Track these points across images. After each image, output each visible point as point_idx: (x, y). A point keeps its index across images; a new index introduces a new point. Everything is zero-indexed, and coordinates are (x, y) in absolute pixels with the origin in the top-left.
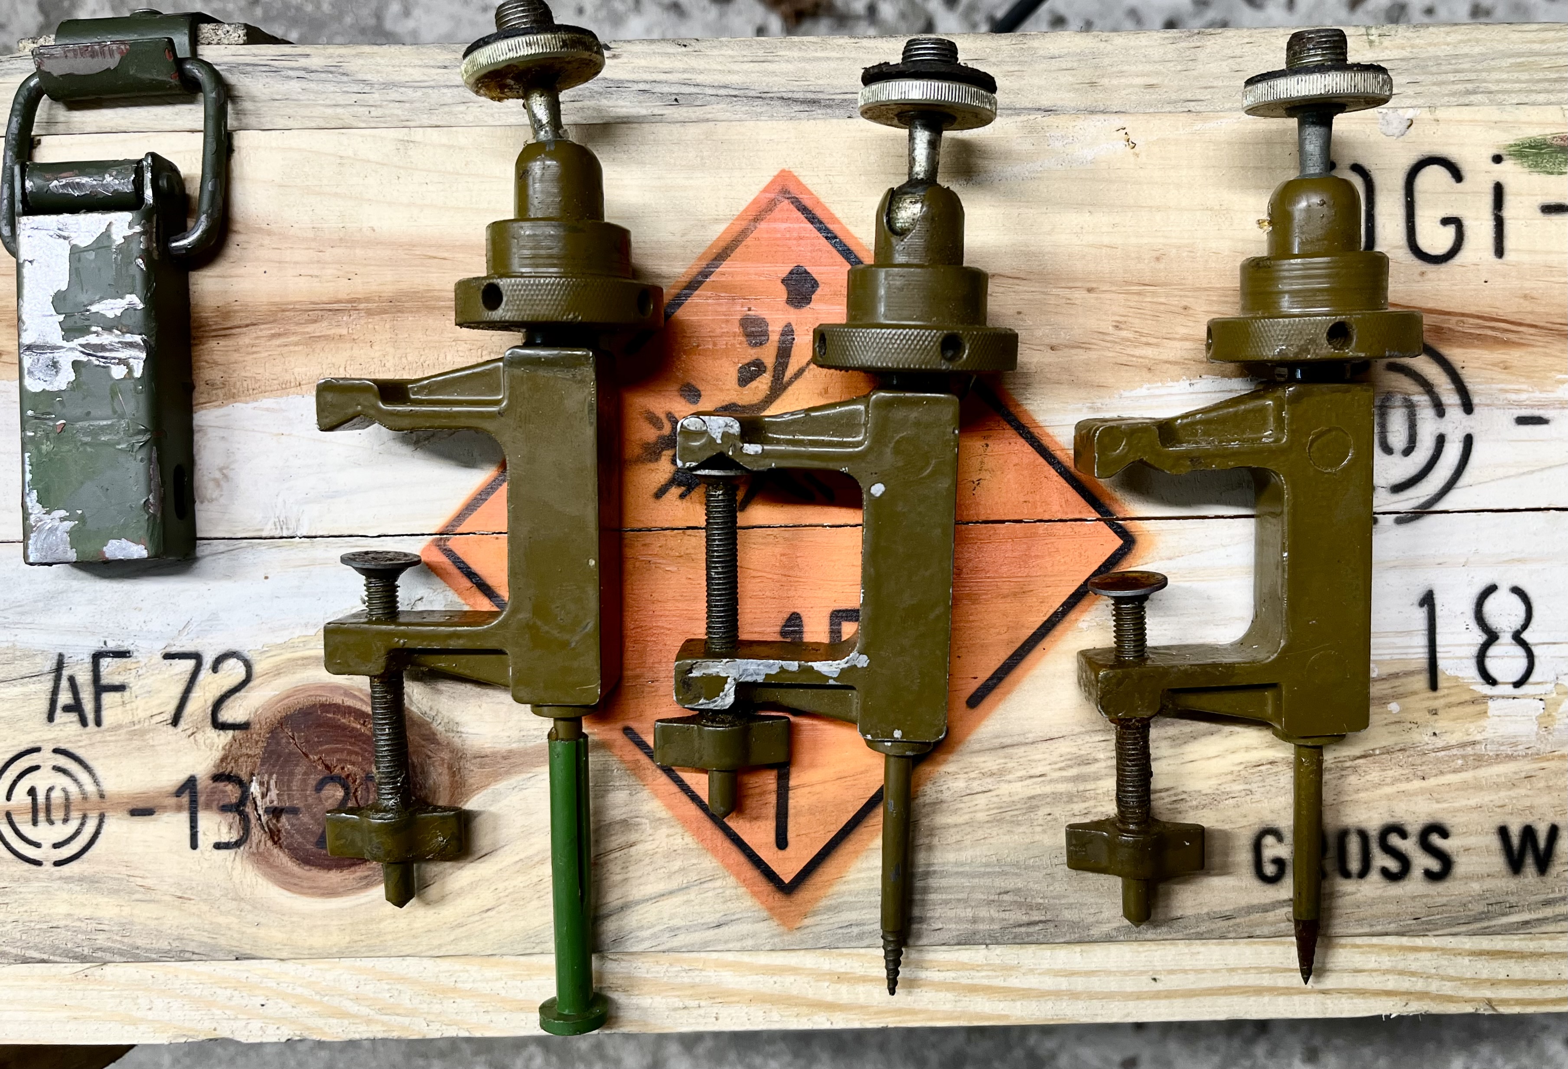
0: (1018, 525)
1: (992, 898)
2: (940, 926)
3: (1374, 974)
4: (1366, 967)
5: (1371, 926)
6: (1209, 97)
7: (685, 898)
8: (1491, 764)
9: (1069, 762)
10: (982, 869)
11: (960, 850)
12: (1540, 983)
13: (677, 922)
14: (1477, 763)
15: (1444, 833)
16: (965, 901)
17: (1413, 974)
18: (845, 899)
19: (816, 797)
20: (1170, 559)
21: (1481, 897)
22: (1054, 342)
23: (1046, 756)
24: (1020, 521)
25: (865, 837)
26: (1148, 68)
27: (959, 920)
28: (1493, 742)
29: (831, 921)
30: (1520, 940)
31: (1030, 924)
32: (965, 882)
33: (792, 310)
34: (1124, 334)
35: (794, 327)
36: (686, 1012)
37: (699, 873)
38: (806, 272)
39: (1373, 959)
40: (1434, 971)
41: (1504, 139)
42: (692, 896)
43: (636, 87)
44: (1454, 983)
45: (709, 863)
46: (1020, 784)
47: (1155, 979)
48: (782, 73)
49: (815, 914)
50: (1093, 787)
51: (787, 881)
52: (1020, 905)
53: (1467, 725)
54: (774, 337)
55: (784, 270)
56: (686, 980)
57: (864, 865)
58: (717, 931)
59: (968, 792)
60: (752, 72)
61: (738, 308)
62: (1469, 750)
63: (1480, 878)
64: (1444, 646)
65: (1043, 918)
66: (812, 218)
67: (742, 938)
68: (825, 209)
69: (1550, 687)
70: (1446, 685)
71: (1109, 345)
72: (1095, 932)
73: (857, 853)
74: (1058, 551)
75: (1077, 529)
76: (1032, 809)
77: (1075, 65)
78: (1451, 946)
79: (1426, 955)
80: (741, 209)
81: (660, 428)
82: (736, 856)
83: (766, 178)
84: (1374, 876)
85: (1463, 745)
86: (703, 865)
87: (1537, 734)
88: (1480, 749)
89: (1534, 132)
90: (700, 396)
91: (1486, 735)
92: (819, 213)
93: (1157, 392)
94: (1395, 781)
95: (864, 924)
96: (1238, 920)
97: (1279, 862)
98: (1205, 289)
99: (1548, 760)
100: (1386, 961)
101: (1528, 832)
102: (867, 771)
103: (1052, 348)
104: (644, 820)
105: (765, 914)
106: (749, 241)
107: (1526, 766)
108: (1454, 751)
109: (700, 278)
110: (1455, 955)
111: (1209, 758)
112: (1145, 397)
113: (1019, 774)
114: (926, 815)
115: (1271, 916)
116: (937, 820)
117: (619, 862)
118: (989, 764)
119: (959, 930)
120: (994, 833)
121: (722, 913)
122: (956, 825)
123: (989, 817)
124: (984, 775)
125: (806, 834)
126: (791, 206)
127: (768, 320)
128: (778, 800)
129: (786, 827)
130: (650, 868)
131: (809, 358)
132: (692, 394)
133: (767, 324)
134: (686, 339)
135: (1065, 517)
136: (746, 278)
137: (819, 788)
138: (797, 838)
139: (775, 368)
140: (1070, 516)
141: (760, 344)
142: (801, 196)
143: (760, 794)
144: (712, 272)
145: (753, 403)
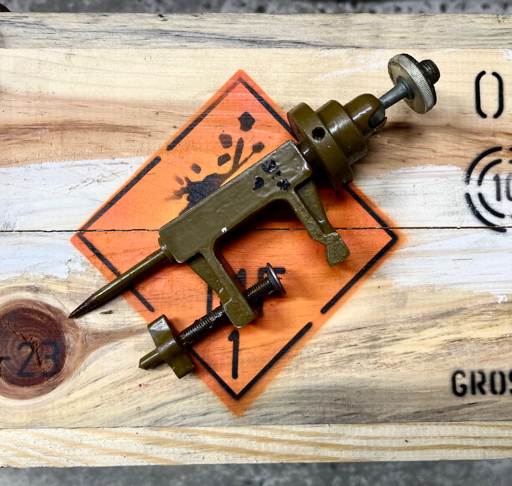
0: (344, 230)
1: (332, 402)
2: (308, 415)
3: (507, 439)
4: (503, 436)
5: (506, 417)
6: (429, 43)
7: (189, 401)
9: (368, 339)
10: (328, 389)
11: (318, 379)
13: (186, 412)
16: (320, 403)
18: (264, 402)
19: (251, 354)
20: (413, 246)
23: (357, 336)
24: (345, 229)
25: (273, 373)
26: (402, 30)
27: (317, 412)
31: (349, 415)
32: (320, 394)
33: (243, 132)
34: (392, 145)
35: (244, 139)
36: (189, 455)
37: (196, 390)
38: (249, 115)
39: (507, 432)
42: (193, 401)
43: (174, 34)
46: (345, 349)
47: (407, 441)
48: (240, 29)
49: (250, 409)
50: (379, 351)
51: (237, 394)
52: (345, 405)
54: (235, 144)
55: (239, 114)
56: (189, 440)
57: (273, 386)
58: (204, 417)
59: (321, 352)
60: (226, 28)
61: (219, 131)
65: (355, 412)
66: (252, 91)
67: (216, 420)
68: (258, 87)
71: (385, 150)
72: (379, 418)
73: (270, 380)
74: (362, 242)
75: (371, 232)
76: (351, 361)
77: (370, 28)
80: (221, 87)
81: (182, 184)
82: (214, 382)
83: (232, 73)
84: (507, 393)
86: (198, 386)
90: (200, 170)
92: (255, 89)
93: (407, 171)
95: (273, 414)
96: (445, 414)
97: (464, 386)
98: (428, 126)
102: (275, 342)
105: (227, 409)
106: (224, 101)
109: (202, 117)
111: (431, 338)
112: (402, 173)
113: (345, 344)
114: (302, 363)
115: (460, 412)
116: (307, 365)
117: (159, 384)
118: (331, 340)
119: (316, 417)
120: (333, 372)
121: (207, 409)
122: (315, 368)
123: (331, 365)
124: (329, 344)
125: (246, 372)
126: (243, 86)
127: (232, 136)
128: (233, 356)
129: (237, 368)
130: (173, 387)
131: (250, 153)
132: (197, 169)
133: (231, 138)
134: (194, 144)
135: (366, 227)
136: (222, 117)
137: (252, 350)
138: (242, 374)
139: (235, 158)
140: (368, 226)
141: (228, 147)
142: (248, 82)
143: (225, 353)
144: (207, 114)
145: (225, 173)
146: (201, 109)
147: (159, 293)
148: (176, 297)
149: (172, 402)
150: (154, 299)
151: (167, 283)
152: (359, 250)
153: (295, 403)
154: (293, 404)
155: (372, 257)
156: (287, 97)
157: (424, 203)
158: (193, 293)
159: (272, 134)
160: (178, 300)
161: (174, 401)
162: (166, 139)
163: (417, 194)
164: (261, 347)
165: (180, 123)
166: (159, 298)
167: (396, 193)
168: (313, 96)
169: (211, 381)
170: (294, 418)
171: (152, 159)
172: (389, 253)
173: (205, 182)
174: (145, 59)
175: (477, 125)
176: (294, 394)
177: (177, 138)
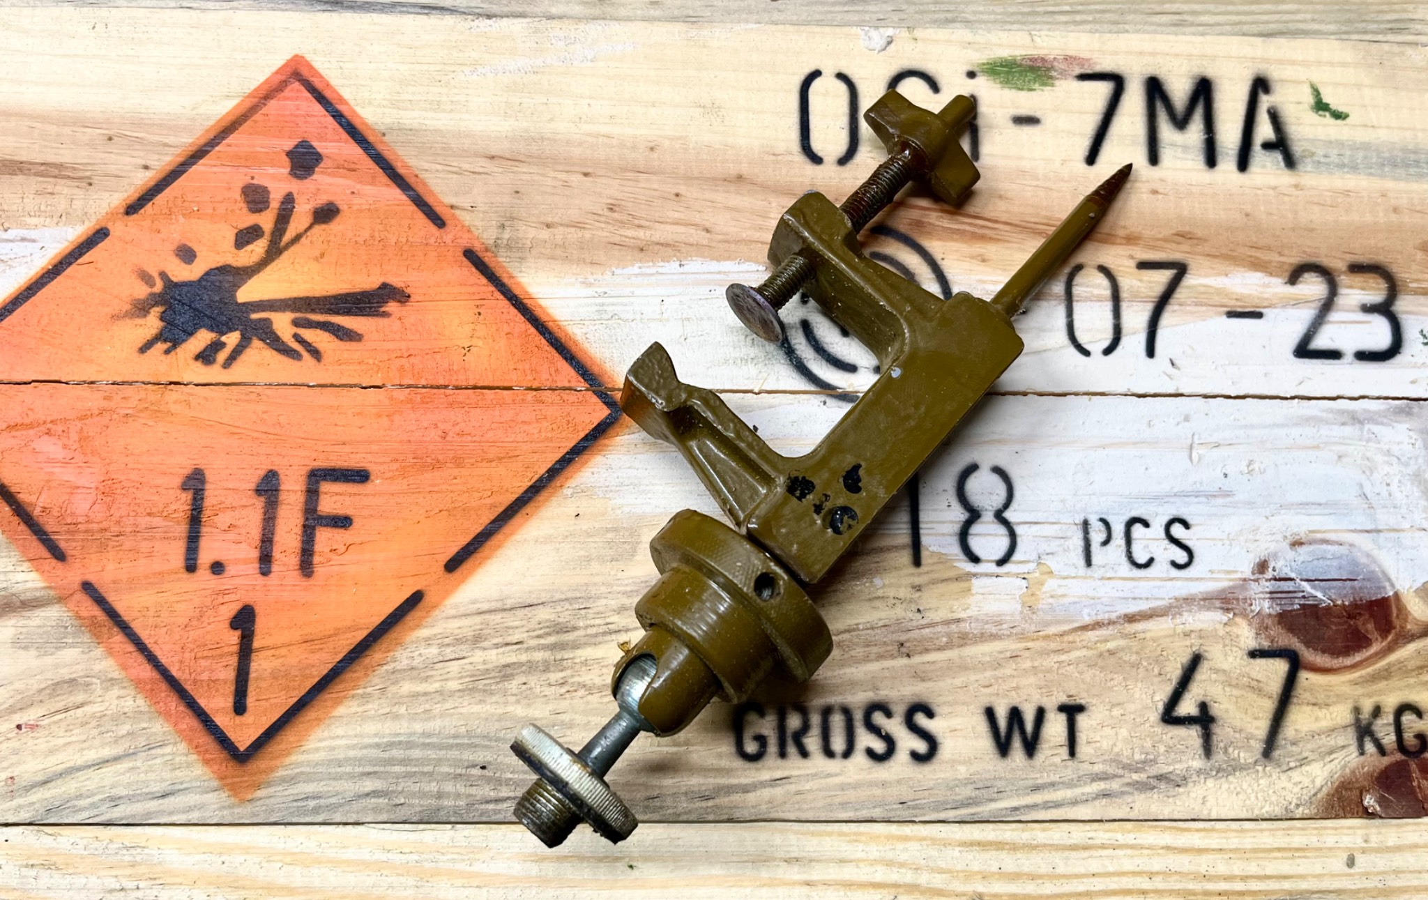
0: (505, 392)
1: (459, 771)
2: (402, 801)
3: (861, 865)
4: (853, 857)
5: (856, 810)
6: (709, 14)
7: (131, 765)
8: (975, 643)
9: (548, 630)
10: (451, 741)
11: (428, 719)
12: (1033, 877)
13: (120, 791)
14: (962, 642)
15: (930, 714)
16: (431, 774)
17: (902, 865)
18: (303, 769)
19: (280, 660)
21: (968, 782)
22: (549, 220)
23: (524, 622)
25: (329, 703)
27: (424, 795)
28: (977, 620)
29: (286, 793)
30: (1012, 830)
31: (497, 801)
32: (432, 754)
33: (294, 180)
34: (616, 215)
35: (295, 196)
36: (122, 894)
37: (148, 739)
38: (312, 147)
39: (860, 849)
40: (923, 862)
41: (977, 58)
42: (139, 764)
44: (944, 876)
45: (159, 728)
46: (495, 651)
47: (631, 867)
49: (269, 784)
50: (571, 656)
51: (242, 749)
52: (489, 781)
53: (951, 602)
54: (275, 205)
55: (289, 144)
56: (125, 858)
57: (326, 734)
58: (161, 801)
59: (441, 659)
61: (242, 176)
62: (953, 627)
63: (967, 762)
64: (927, 523)
66: (321, 98)
67: (189, 809)
68: (334, 91)
69: (1032, 566)
70: (930, 561)
71: (603, 225)
73: (319, 720)
74: (545, 418)
75: (565, 397)
76: (507, 677)
78: (943, 835)
79: (913, 846)
80: (253, 87)
81: (152, 285)
82: (190, 722)
83: (278, 60)
84: (859, 758)
85: (948, 622)
86: (154, 730)
87: (1022, 612)
88: (965, 627)
89: (1005, 53)
90: (195, 256)
91: (969, 613)
92: (327, 94)
93: (648, 271)
94: (880, 657)
95: (320, 798)
96: (717, 801)
97: (762, 741)
98: (697, 178)
99: (1033, 640)
100: (874, 851)
101: (1015, 715)
102: (336, 635)
103: (548, 226)
104: (94, 680)
105: (215, 783)
106: (258, 117)
107: (1012, 646)
108: (939, 628)
109: (206, 148)
110: (944, 845)
112: (636, 275)
113: (495, 641)
114: (396, 682)
115: (751, 797)
116: (407, 687)
117: (63, 724)
118: (465, 630)
119: (422, 806)
120: (466, 703)
121: (169, 783)
122: (425, 694)
123: (460, 687)
124: (459, 641)
125: (266, 700)
126: (302, 88)
127: (269, 189)
128: (239, 663)
129: (246, 691)
130: (94, 732)
131: (307, 225)
132: (186, 254)
133: (268, 192)
134: (186, 204)
135: (554, 386)
136: (251, 150)
137: (283, 651)
138: (257, 703)
139: (273, 234)
140: (560, 385)
141: (260, 211)
142: (312, 79)
143: (221, 656)
144: (219, 143)
145: (248, 265)
146: (208, 131)
147: (80, 520)
148: (115, 529)
149: (89, 767)
150: (68, 532)
151: (100, 497)
152: (537, 436)
153: (375, 773)
154: (369, 774)
155: (565, 450)
156: (395, 111)
157: (683, 338)
158: (157, 521)
159: (359, 187)
160: (122, 537)
161: (94, 765)
162: (126, 191)
163: (668, 320)
164: (304, 645)
165: (159, 160)
166: (78, 531)
167: (622, 316)
168: (452, 111)
169: (184, 718)
170: (370, 806)
171: (91, 233)
172: (606, 442)
173: (204, 283)
174: (94, 28)
175: (801, 180)
176: (374, 753)
177: (150, 190)
